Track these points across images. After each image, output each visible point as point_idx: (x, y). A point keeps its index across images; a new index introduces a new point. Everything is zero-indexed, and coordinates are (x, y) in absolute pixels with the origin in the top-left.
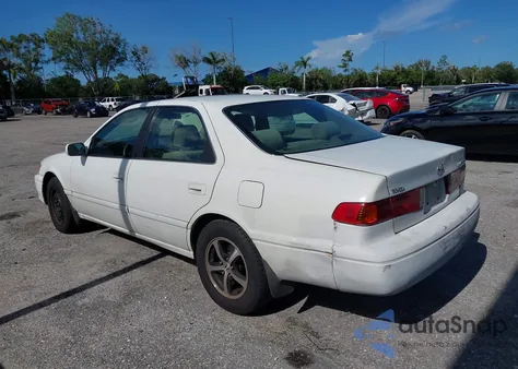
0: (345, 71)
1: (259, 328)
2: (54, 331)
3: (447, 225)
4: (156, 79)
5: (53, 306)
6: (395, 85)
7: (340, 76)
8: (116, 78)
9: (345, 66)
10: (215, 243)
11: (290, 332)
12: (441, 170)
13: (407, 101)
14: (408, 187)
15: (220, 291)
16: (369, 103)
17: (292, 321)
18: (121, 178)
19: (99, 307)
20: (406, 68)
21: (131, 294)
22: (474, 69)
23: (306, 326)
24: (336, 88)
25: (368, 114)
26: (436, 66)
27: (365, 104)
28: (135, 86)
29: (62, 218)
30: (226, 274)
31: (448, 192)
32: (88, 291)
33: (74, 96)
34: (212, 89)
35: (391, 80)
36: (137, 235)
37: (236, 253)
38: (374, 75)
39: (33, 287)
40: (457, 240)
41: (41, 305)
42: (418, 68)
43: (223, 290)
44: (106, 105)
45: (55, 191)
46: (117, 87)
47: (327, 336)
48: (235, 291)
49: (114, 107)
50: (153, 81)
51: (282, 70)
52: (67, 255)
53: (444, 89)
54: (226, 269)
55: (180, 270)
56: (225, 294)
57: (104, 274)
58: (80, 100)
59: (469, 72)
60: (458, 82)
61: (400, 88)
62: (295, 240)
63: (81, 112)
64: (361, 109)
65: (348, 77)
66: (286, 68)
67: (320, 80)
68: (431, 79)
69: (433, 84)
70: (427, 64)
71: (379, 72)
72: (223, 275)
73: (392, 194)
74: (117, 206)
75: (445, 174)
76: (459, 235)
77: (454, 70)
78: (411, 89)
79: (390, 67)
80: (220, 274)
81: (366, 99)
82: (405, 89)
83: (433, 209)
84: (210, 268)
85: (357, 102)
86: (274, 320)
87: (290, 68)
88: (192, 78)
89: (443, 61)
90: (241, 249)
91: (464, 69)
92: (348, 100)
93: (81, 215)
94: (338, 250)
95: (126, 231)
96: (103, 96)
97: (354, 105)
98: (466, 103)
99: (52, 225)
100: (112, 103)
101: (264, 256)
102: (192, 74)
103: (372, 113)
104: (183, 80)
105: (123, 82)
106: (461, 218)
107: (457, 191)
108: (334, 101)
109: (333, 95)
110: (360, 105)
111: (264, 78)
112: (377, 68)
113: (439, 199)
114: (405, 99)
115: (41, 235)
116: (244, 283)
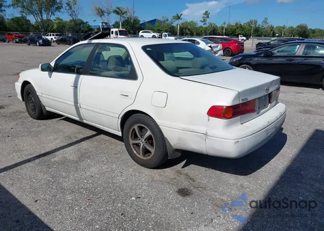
0: (204, 24)
1: (160, 175)
2: (40, 175)
3: (270, 121)
4: (82, 23)
5: (37, 161)
6: (235, 35)
7: (201, 27)
8: (55, 20)
9: (205, 21)
10: (136, 127)
11: (178, 178)
12: (268, 90)
13: (243, 46)
14: (250, 99)
15: (137, 155)
16: (220, 46)
17: (179, 172)
18: (76, 87)
19: (64, 162)
20: (242, 24)
21: (83, 156)
22: (284, 27)
23: (187, 175)
24: (199, 35)
25: (219, 53)
26: (261, 24)
27: (217, 47)
28: (67, 26)
29: (34, 110)
30: (142, 145)
31: (270, 102)
32: (56, 153)
33: (27, 31)
34: (120, 31)
35: (232, 32)
36: (85, 121)
37: (149, 133)
38: (222, 28)
39: (22, 151)
40: (274, 129)
41: (29, 161)
42: (249, 25)
43: (139, 154)
44: (49, 38)
45: (29, 93)
46: (55, 26)
47: (199, 180)
48: (146, 155)
49: (54, 40)
50: (80, 24)
51: (164, 21)
52: (40, 132)
53: (265, 39)
54: (142, 142)
55: (111, 143)
56: (141, 156)
57: (64, 144)
58: (31, 34)
59: (281, 29)
60: (274, 35)
61: (238, 37)
62: (184, 126)
63: (33, 42)
64: (215, 50)
65: (206, 28)
66: (167, 20)
67: (189, 29)
68: (258, 33)
69: (258, 36)
70: (256, 22)
71: (226, 26)
72: (139, 146)
73: (241, 102)
74: (73, 103)
75: (270, 91)
76: (275, 127)
77: (272, 28)
78: (245, 38)
79: (233, 24)
80: (138, 145)
81: (218, 43)
82: (241, 38)
83: (262, 111)
84: (132, 142)
85: (212, 45)
86: (169, 172)
87: (170, 20)
88: (106, 24)
89: (265, 21)
90: (152, 131)
91: (277, 27)
92: (207, 44)
93: (48, 109)
94: (210, 133)
95: (77, 119)
96: (47, 32)
97: (210, 47)
98: (279, 50)
99: (27, 114)
100: (53, 37)
101: (166, 135)
102: (106, 21)
103: (221, 52)
104: (100, 24)
105: (59, 23)
106: (277, 117)
107: (275, 102)
108: (198, 43)
109: (198, 39)
110: (215, 47)
111: (153, 26)
112: (224, 23)
113: (265, 106)
114: (242, 44)
115: (21, 120)
116: (152, 150)
